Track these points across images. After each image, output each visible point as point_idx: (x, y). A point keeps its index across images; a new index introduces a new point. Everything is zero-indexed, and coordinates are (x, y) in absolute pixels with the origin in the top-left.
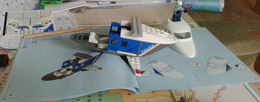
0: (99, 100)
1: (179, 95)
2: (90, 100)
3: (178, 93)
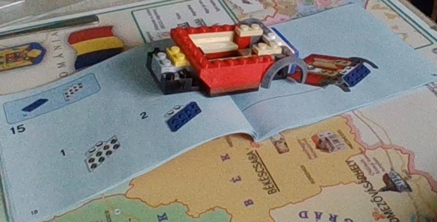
1: (378, 172)
3: (373, 165)
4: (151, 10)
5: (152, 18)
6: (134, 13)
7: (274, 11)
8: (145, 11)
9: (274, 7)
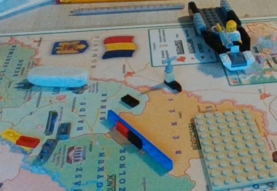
0: (120, 167)
1: (271, 150)
2: (103, 167)
3: (269, 145)
4: (161, 31)
5: (160, 34)
6: (150, 31)
8: (157, 30)
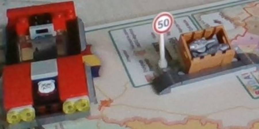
4: (128, 30)
5: (128, 37)
6: (112, 33)
7: (244, 30)
8: (122, 31)
9: (245, 27)
